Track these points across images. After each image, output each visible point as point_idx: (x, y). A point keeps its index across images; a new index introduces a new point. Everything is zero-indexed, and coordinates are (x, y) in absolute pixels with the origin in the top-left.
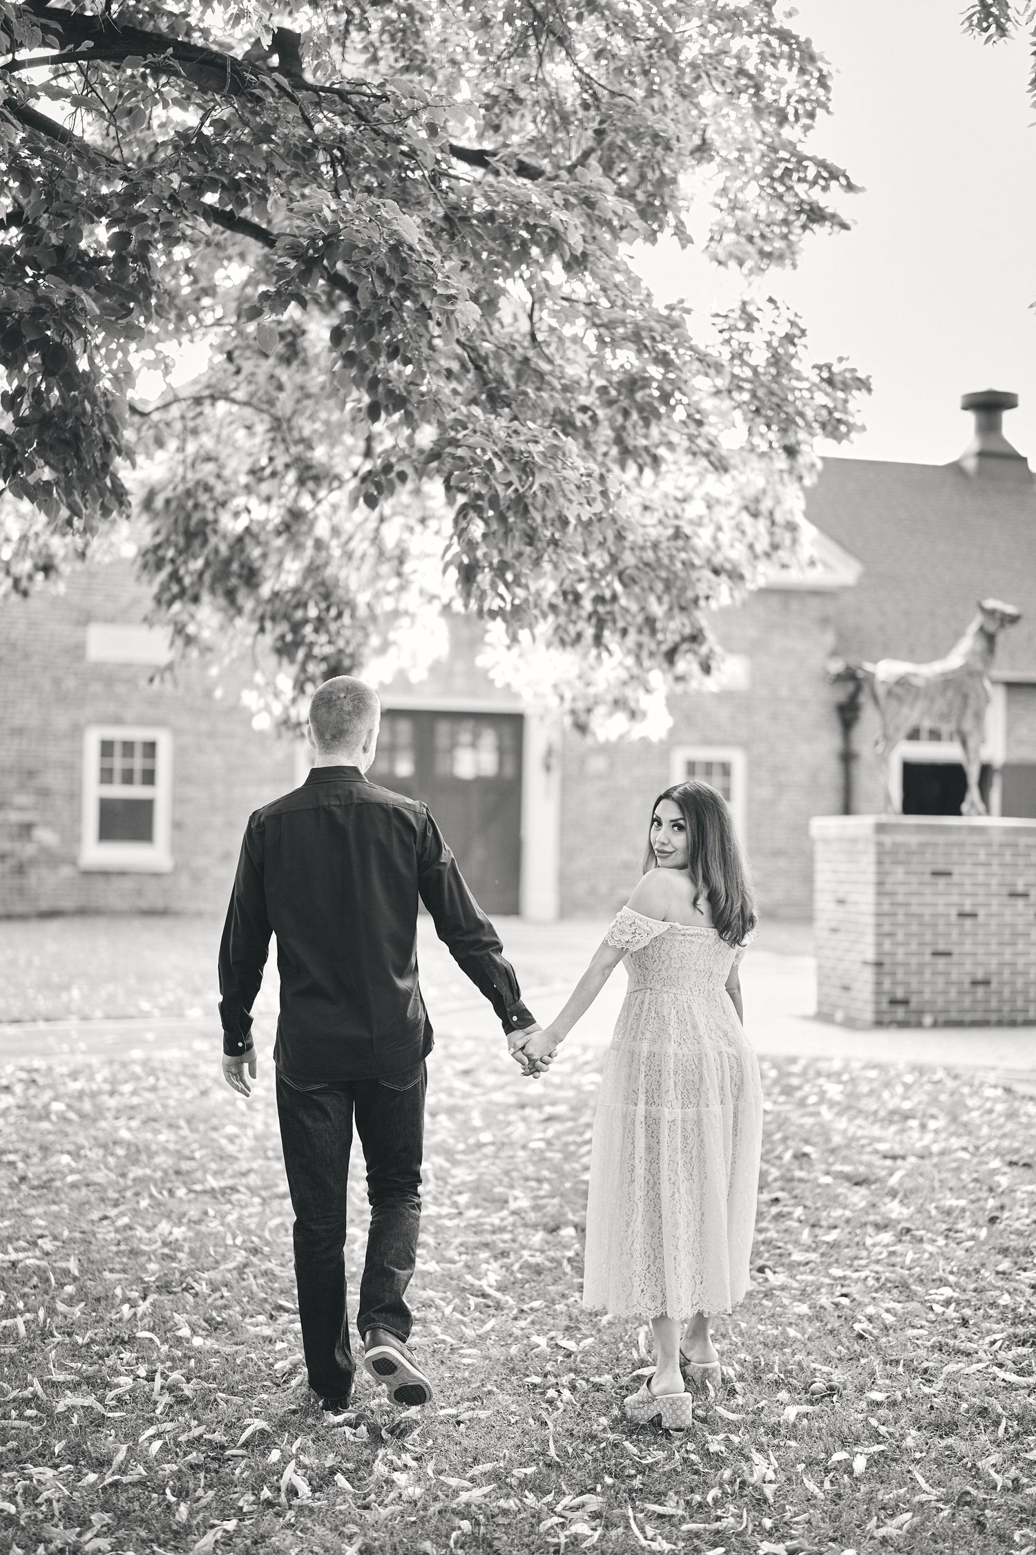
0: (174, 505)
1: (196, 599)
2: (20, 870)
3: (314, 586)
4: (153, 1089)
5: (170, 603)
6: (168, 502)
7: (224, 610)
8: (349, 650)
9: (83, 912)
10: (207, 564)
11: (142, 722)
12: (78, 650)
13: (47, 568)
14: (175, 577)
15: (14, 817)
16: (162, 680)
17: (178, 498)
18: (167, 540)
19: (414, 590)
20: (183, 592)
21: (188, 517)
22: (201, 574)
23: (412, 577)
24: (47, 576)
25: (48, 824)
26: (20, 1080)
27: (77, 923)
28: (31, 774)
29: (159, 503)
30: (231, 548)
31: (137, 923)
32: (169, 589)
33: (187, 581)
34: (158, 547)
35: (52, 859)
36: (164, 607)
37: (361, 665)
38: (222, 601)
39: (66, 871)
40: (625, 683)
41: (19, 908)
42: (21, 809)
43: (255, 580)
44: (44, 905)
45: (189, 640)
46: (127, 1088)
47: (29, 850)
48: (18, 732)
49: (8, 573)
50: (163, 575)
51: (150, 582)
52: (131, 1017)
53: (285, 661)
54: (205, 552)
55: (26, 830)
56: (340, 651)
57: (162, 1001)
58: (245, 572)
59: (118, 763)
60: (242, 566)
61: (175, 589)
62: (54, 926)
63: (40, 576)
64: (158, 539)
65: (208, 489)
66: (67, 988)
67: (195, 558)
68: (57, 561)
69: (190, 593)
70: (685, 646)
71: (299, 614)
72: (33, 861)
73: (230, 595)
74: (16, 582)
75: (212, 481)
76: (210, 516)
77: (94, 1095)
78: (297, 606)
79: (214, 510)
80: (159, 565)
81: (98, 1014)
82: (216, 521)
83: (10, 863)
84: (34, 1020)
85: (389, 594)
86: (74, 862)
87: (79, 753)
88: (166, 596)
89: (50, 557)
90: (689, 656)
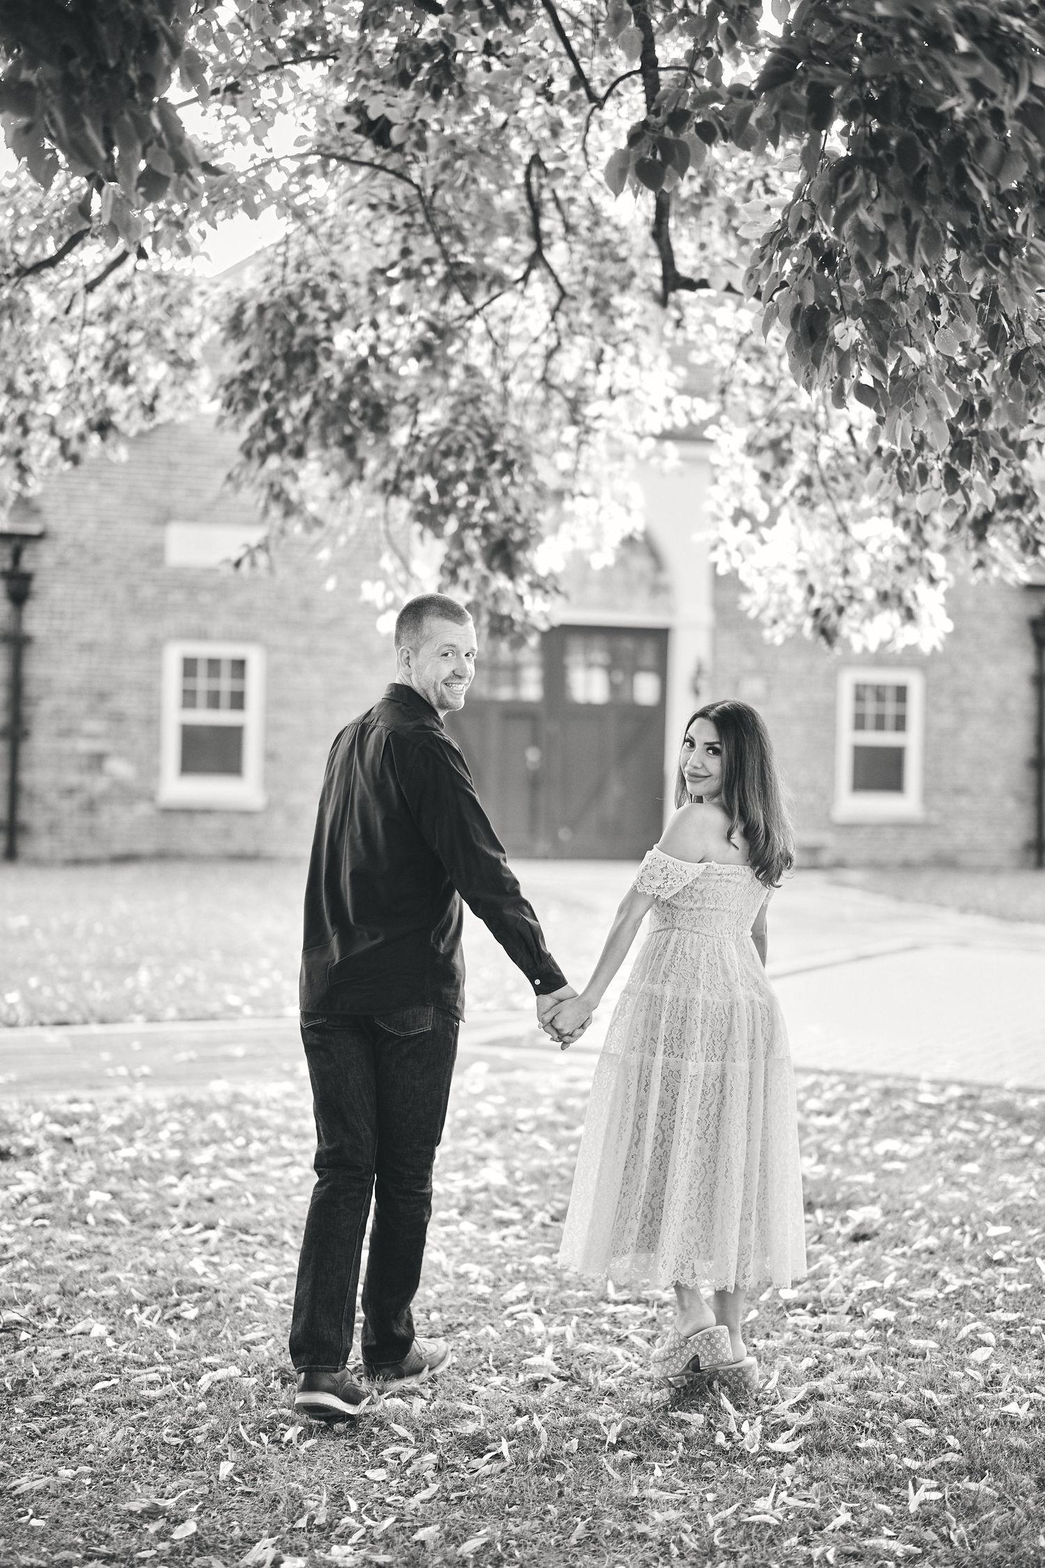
0: (269, 314)
1: (299, 453)
2: (91, 807)
3: (469, 426)
4: (243, 1161)
5: (264, 456)
6: (261, 309)
7: (339, 468)
8: (519, 519)
9: (162, 856)
10: (316, 402)
11: (230, 637)
12: (156, 553)
13: (103, 427)
14: (271, 420)
15: (84, 746)
16: (253, 564)
17: (274, 304)
18: (260, 368)
19: (598, 440)
20: (282, 440)
21: (291, 333)
22: (308, 416)
23: (597, 424)
24: (103, 438)
25: (122, 754)
26: (50, 1138)
27: (154, 869)
28: (102, 696)
29: (250, 314)
30: (348, 379)
31: (225, 870)
32: (263, 436)
33: (288, 427)
34: (249, 375)
35: (127, 794)
36: (256, 462)
37: (540, 538)
38: (337, 453)
39: (143, 809)
40: (899, 569)
41: (89, 851)
42: (92, 736)
43: (383, 423)
44: (119, 848)
45: (291, 509)
46: (203, 1157)
47: (100, 784)
48: (88, 647)
49: (53, 432)
50: (255, 416)
51: (236, 428)
52: (213, 1017)
53: (429, 534)
54: (314, 384)
55: (97, 760)
56: (508, 520)
57: (255, 992)
58: (370, 411)
59: (202, 683)
60: (365, 403)
61: (271, 436)
62: (128, 874)
63: (95, 439)
64: (247, 365)
65: (318, 294)
66: (132, 968)
67: (299, 394)
68: (116, 419)
69: (291, 445)
70: (1000, 515)
71: (450, 466)
72: (106, 797)
73: (348, 443)
74: (65, 444)
75: (325, 283)
76: (320, 330)
77: (156, 1171)
78: (446, 454)
79: (328, 322)
80: (249, 405)
81: (171, 1012)
82: (329, 339)
83: (79, 799)
84: (85, 1022)
85: (566, 446)
86: (151, 798)
87: (157, 672)
88: (261, 444)
89: (108, 411)
90: (1009, 528)
